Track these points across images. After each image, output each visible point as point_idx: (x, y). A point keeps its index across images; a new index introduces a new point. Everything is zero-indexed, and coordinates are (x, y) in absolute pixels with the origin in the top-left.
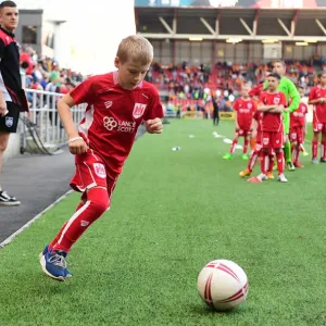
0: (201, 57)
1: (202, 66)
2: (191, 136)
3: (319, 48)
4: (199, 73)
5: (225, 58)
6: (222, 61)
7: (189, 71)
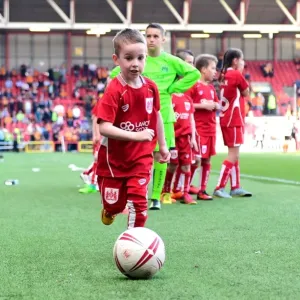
0: (49, 58)
1: (50, 71)
2: (36, 170)
3: (226, 40)
4: (46, 83)
5: (85, 58)
6: (81, 63)
7: (30, 80)
